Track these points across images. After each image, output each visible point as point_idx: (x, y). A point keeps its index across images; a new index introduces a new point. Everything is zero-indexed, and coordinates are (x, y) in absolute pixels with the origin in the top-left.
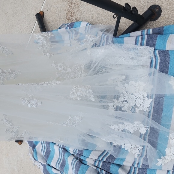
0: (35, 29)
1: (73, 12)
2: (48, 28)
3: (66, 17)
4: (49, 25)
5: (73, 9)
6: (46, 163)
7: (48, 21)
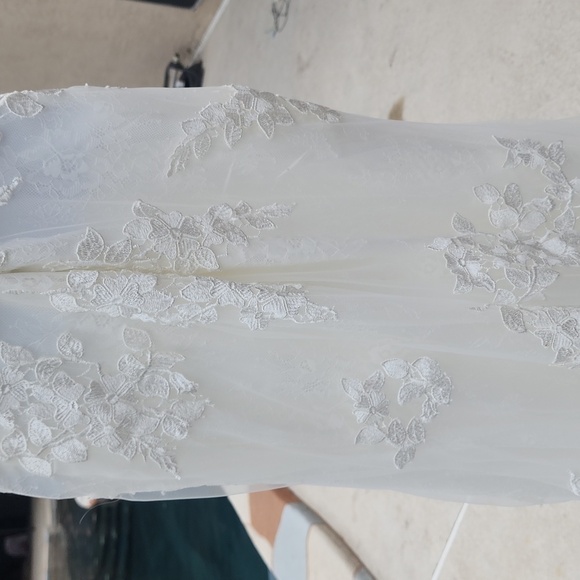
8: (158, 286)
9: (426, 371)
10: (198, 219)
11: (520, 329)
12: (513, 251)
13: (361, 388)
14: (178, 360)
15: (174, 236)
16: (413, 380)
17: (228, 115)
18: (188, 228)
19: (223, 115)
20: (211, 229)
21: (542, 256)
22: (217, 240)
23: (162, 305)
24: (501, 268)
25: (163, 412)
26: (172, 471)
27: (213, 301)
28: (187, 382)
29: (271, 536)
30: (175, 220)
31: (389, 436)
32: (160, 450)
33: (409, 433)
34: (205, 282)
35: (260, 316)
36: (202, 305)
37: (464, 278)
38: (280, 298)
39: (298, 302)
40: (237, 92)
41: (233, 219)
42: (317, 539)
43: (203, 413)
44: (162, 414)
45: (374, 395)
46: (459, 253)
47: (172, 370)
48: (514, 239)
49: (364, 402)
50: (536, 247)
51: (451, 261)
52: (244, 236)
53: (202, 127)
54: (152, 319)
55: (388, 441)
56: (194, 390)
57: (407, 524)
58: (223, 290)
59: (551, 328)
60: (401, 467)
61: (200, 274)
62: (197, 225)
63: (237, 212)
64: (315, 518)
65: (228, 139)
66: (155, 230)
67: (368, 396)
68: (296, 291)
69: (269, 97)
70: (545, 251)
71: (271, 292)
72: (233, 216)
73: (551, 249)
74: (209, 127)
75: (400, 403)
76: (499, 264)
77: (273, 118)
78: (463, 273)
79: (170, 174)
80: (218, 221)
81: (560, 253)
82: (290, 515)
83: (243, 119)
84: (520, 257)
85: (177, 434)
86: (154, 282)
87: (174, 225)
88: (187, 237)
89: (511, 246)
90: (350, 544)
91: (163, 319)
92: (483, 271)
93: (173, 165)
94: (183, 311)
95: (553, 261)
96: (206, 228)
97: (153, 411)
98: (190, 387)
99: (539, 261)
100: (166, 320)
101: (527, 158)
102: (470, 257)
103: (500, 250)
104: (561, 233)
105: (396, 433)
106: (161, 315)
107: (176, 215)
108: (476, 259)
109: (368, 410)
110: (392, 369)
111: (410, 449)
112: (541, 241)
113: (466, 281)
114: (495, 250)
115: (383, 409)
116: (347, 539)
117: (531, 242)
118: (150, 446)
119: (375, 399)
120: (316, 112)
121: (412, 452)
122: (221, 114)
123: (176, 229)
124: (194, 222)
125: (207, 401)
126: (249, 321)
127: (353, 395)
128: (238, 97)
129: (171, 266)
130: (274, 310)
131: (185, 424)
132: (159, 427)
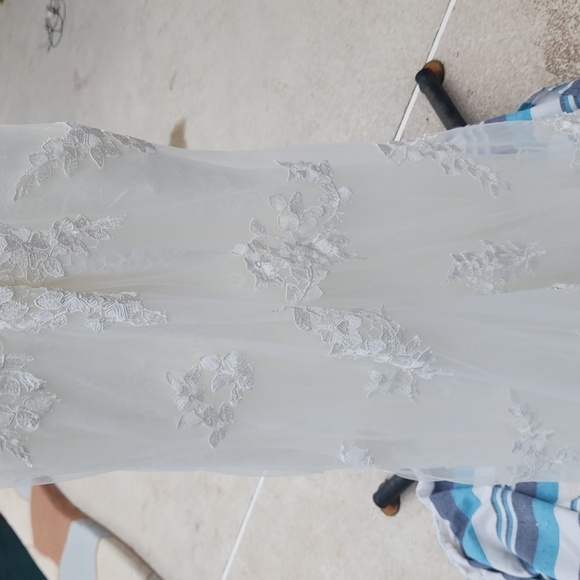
0: (408, 125)
1: (575, 46)
2: (469, 112)
3: (542, 64)
4: (470, 100)
5: (573, 35)
6: (530, 573)
7: (465, 89)
8: (15, 297)
9: (235, 363)
10: (45, 233)
11: (307, 328)
12: (294, 252)
13: (182, 380)
14: (29, 360)
15: (26, 249)
16: (223, 372)
17: (65, 148)
18: (37, 242)
19: (62, 149)
20: (57, 242)
21: (315, 256)
22: (62, 251)
23: (19, 313)
24: (288, 268)
25: (17, 408)
26: (26, 460)
27: (63, 309)
28: (37, 380)
29: (56, 555)
30: (24, 235)
31: (205, 420)
32: (15, 442)
33: (220, 416)
34: (55, 293)
35: (103, 320)
36: (54, 312)
37: (262, 277)
38: (121, 305)
39: (136, 308)
40: (70, 128)
41: (75, 232)
42: (107, 551)
43: (51, 407)
44: (17, 409)
45: (193, 385)
46: (255, 257)
47: (23, 370)
48: (293, 241)
49: (184, 391)
50: (310, 247)
51: (250, 264)
52: (85, 247)
53: (45, 159)
54: (9, 326)
55: (204, 425)
56: (42, 388)
57: (197, 526)
58: (72, 300)
59: (330, 327)
60: (215, 445)
61: (51, 285)
62: (45, 239)
63: (77, 225)
64: (103, 531)
65: (66, 168)
66: (9, 245)
67: (187, 386)
68: (134, 299)
69: (97, 133)
70: (318, 251)
71: (113, 300)
72: (74, 230)
73: (321, 249)
74: (51, 159)
75: (213, 391)
76: (287, 264)
77: (103, 151)
78: (260, 273)
79: (15, 199)
80: (62, 234)
81: (327, 252)
82: (77, 531)
83: (78, 152)
84: (299, 258)
85: (30, 426)
86: (12, 294)
87: (25, 240)
88: (37, 250)
89: (292, 248)
90: (141, 554)
91: (19, 326)
92: (274, 270)
93: (17, 191)
94: (38, 318)
95: (324, 260)
96: (52, 241)
97: (7, 407)
98: (38, 384)
99: (313, 261)
100: (21, 327)
101: (304, 174)
102: (263, 259)
103: (284, 252)
104: (328, 234)
105: (210, 417)
106: (18, 321)
107: (26, 230)
108: (268, 261)
109: (187, 398)
110: (207, 364)
111: (221, 429)
112: (313, 242)
113: (263, 279)
114: (281, 252)
115: (200, 397)
116: (136, 549)
117: (306, 243)
118: (6, 437)
119: (194, 389)
120: (136, 145)
121: (223, 432)
122: (59, 147)
123: (27, 243)
124: (42, 236)
125: (54, 397)
126: (93, 325)
127: (176, 387)
128: (73, 133)
129: (24, 275)
130: (116, 315)
131: (36, 417)
132: (13, 420)
